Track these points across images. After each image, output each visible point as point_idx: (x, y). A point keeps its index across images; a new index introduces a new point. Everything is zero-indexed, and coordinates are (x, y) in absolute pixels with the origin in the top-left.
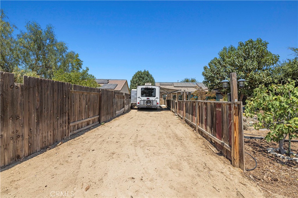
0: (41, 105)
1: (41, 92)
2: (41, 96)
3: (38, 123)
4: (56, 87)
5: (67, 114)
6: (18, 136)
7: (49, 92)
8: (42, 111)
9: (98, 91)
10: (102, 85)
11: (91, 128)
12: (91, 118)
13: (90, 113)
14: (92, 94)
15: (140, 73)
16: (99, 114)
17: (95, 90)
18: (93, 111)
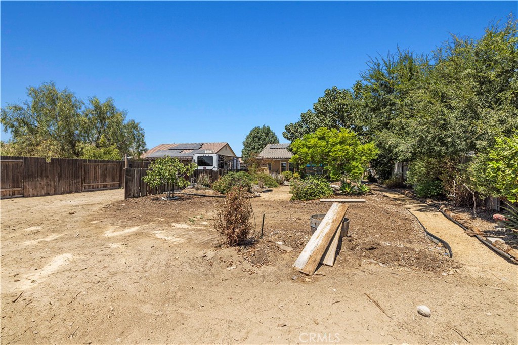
0: (61, 171)
1: (61, 165)
2: (61, 168)
3: (59, 180)
4: (71, 162)
5: (80, 177)
6: (49, 185)
7: (66, 165)
8: (61, 175)
9: (117, 163)
10: (191, 151)
11: (107, 190)
12: (109, 182)
13: (107, 179)
14: (110, 165)
15: (257, 130)
16: (120, 181)
17: (113, 162)
18: (111, 178)
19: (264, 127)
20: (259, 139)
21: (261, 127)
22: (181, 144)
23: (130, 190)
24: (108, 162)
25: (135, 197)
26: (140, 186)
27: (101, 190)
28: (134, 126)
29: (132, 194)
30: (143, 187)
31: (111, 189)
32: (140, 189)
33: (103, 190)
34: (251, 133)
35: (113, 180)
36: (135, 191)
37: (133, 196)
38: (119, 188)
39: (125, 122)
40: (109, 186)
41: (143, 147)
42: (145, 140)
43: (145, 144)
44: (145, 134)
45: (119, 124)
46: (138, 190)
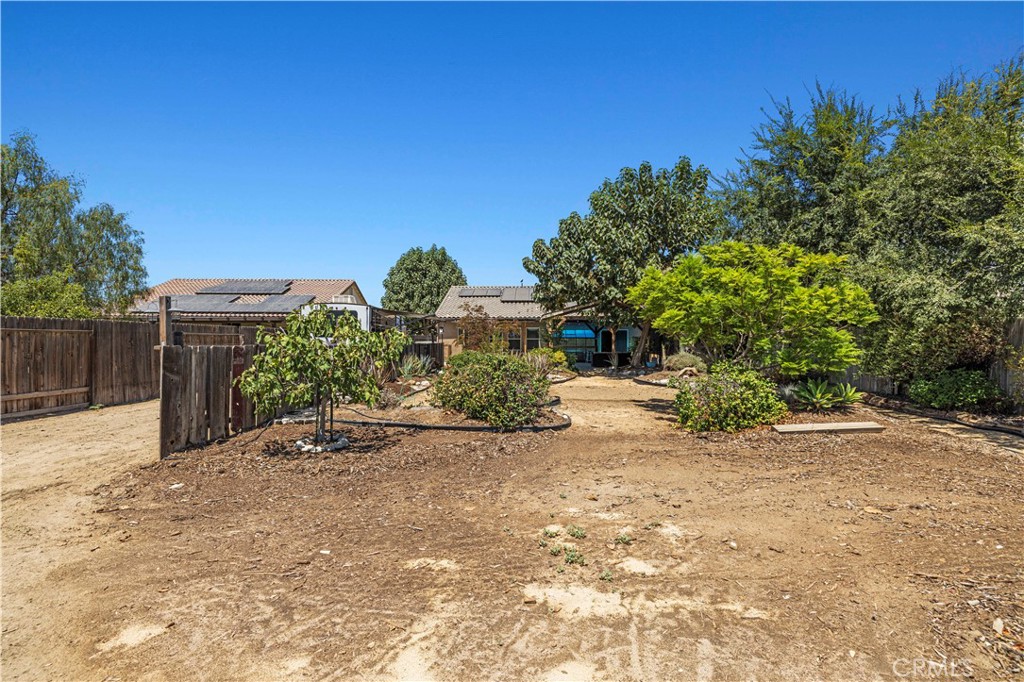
9: (81, 327)
10: (263, 298)
11: (44, 415)
12: (50, 391)
13: (43, 380)
14: (55, 333)
15: (416, 255)
16: (89, 384)
17: (64, 324)
18: (58, 375)
19: (434, 249)
20: (425, 275)
21: (426, 248)
22: (230, 281)
23: (178, 424)
24: (47, 323)
25: (194, 446)
26: (208, 408)
27: (23, 419)
28: (107, 222)
29: (183, 438)
30: (217, 411)
31: (58, 413)
32: (208, 417)
33: (31, 417)
34: (402, 261)
35: (66, 381)
36: (194, 425)
37: (188, 441)
38: (87, 408)
39: (83, 206)
40: (52, 402)
41: (137, 284)
42: (144, 263)
43: (146, 275)
44: (144, 248)
45: (60, 209)
46: (202, 421)
